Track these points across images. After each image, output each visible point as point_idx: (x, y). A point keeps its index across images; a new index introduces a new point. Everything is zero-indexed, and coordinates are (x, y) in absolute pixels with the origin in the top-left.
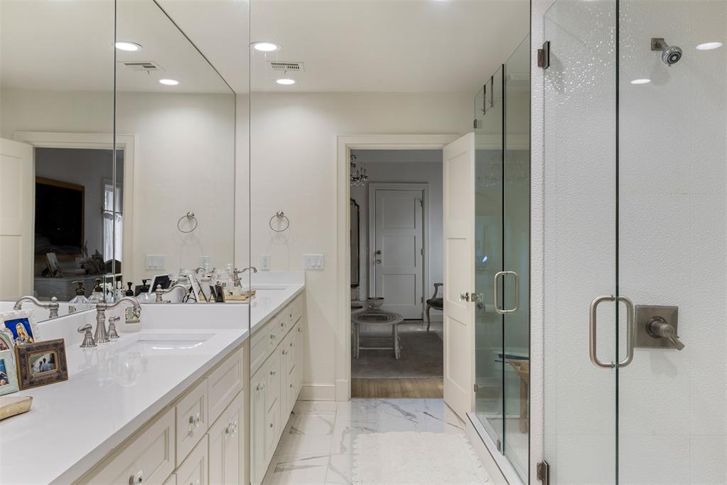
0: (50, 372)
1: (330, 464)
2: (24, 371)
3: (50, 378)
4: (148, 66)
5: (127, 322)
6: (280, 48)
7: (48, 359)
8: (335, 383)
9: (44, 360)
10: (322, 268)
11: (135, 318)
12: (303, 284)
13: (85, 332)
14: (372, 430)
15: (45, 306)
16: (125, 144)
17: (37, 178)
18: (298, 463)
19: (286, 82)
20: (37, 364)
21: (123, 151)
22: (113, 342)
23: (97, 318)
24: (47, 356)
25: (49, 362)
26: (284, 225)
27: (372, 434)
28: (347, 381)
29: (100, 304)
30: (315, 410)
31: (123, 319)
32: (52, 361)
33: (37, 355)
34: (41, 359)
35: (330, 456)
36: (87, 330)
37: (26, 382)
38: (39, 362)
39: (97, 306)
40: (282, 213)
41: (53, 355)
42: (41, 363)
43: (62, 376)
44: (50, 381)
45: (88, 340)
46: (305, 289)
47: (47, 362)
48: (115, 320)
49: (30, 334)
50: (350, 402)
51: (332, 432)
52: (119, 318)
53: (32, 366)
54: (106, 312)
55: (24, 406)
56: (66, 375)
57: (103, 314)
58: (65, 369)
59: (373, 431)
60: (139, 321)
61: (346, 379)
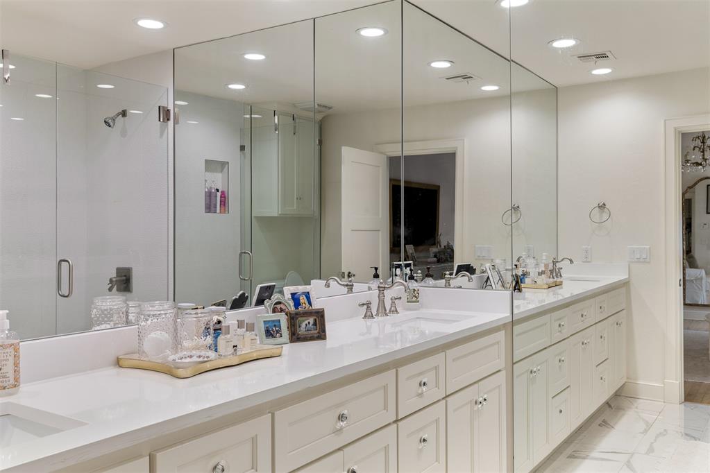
0: (313, 332)
1: (629, 461)
2: (293, 329)
3: (311, 337)
4: (465, 77)
5: (408, 302)
6: (579, 42)
7: (312, 322)
8: (664, 383)
9: (309, 323)
10: (648, 260)
11: (414, 299)
12: (627, 277)
13: (365, 306)
14: (694, 437)
15: (343, 285)
16: (457, 148)
17: (390, 180)
18: (594, 454)
19: (602, 71)
20: (303, 325)
21: (455, 154)
22: (392, 317)
23: (379, 297)
24: (311, 320)
25: (313, 325)
26: (605, 216)
27: (693, 442)
28: (678, 382)
29: (380, 285)
30: (637, 408)
31: (404, 299)
32: (315, 324)
33: (304, 318)
34: (307, 322)
35: (633, 454)
36: (368, 305)
37: (294, 337)
38: (306, 324)
39: (379, 287)
40: (604, 204)
41: (316, 319)
42: (306, 325)
43: (321, 335)
44: (312, 338)
45: (369, 313)
46: (629, 282)
47: (311, 324)
48: (396, 299)
49: (310, 304)
50: (682, 406)
51: (646, 431)
52: (400, 298)
53: (300, 327)
54: (385, 292)
55: (276, 352)
56: (325, 335)
57: (383, 293)
58: (324, 331)
59: (695, 439)
60: (418, 302)
61: (676, 380)
